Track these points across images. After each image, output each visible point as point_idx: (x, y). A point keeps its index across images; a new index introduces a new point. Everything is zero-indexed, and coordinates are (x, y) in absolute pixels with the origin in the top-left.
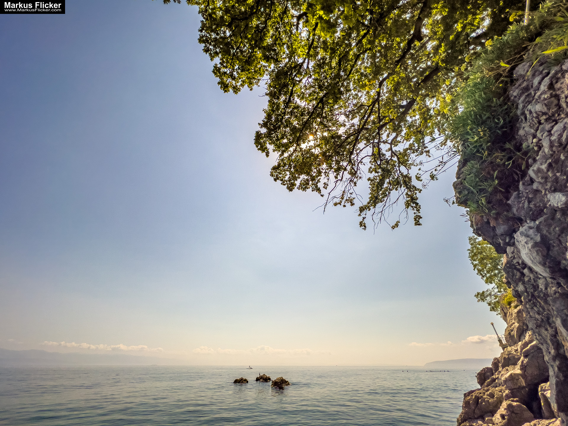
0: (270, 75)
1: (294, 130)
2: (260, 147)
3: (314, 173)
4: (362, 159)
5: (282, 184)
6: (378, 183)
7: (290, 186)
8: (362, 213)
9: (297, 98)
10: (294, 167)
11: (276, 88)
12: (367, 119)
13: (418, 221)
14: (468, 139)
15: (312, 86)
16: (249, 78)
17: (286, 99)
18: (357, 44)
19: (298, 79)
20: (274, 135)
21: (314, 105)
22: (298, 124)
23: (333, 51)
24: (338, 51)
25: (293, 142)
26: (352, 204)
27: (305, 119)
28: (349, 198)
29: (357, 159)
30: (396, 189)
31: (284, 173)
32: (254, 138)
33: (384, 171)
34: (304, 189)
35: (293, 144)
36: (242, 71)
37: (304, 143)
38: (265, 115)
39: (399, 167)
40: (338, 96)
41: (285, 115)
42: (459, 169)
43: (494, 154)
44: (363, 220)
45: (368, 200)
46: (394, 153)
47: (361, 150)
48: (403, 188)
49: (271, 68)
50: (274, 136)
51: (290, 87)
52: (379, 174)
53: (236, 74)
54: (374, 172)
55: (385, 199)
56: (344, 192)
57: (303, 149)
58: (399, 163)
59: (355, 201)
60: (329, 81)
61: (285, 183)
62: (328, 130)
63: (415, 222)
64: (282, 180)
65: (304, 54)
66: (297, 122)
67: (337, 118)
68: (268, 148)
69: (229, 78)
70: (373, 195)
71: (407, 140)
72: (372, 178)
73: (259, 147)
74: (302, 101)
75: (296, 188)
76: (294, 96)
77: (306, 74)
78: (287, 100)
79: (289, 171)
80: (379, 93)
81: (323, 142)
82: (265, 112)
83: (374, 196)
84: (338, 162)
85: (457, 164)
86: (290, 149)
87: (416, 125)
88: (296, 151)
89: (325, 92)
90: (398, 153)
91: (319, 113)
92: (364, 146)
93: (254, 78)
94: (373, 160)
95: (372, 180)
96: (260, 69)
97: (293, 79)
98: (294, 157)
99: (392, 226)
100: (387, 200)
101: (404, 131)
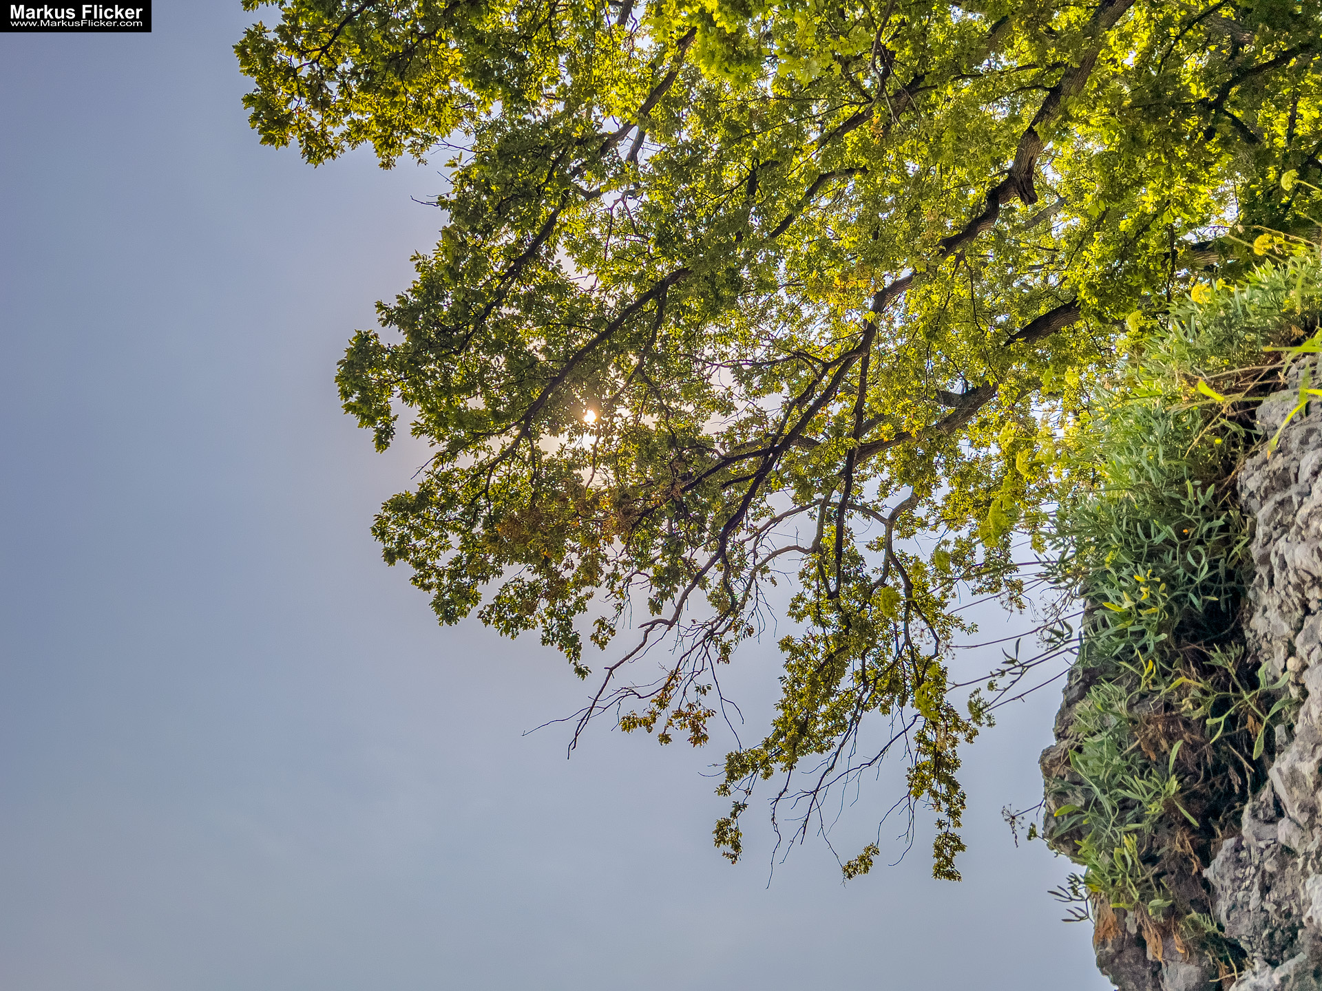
0: (480, 135)
1: (524, 368)
2: (361, 401)
3: (567, 566)
4: (775, 554)
5: (415, 580)
6: (820, 668)
7: (452, 601)
8: (736, 783)
9: (568, 254)
10: (490, 521)
11: (488, 192)
12: (812, 411)
13: (949, 862)
14: (1106, 598)
15: (632, 227)
16: (385, 122)
17: (520, 242)
18: (822, 142)
19: (583, 185)
20: (432, 367)
21: (625, 298)
22: (545, 350)
23: (736, 133)
24: (755, 143)
25: (507, 417)
26: (699, 738)
27: (580, 342)
28: (690, 706)
29: (754, 551)
30: (885, 709)
31: (436, 534)
32: (344, 356)
33: (849, 626)
34: (510, 628)
35: (509, 427)
36: (364, 88)
37: (555, 431)
38: (418, 276)
39: (907, 620)
40: (725, 293)
41: (499, 304)
42: (1069, 704)
43: (1178, 675)
44: (734, 815)
45: (770, 732)
46: (896, 563)
47: (776, 520)
48: (910, 710)
49: (489, 114)
50: (434, 372)
51: (547, 204)
52: (829, 631)
53: (335, 92)
54: (808, 619)
55: (837, 740)
56: (674, 676)
57: (544, 458)
58: (908, 606)
59: (711, 726)
60: (702, 231)
61: (433, 579)
62: (662, 408)
63: (936, 861)
64: (420, 564)
65: (626, 109)
66: (543, 342)
67: (705, 373)
68: (392, 415)
69: (301, 94)
70: (791, 714)
71: (952, 523)
72: (799, 643)
73: (353, 400)
74: (586, 271)
75: (475, 611)
76: (556, 241)
77: (620, 177)
78: (523, 250)
79: (463, 532)
80: (870, 330)
81: (633, 448)
82: (418, 265)
83: (795, 721)
84: (674, 546)
85: (1064, 681)
86: (487, 443)
87: (988, 479)
88: (514, 455)
89: (678, 263)
90: (908, 567)
91: (639, 335)
92: (791, 506)
93: (408, 130)
94: (812, 571)
95: (795, 652)
96: (441, 103)
97: (564, 181)
98: (500, 478)
99: (845, 864)
100: (841, 746)
101: (943, 490)
